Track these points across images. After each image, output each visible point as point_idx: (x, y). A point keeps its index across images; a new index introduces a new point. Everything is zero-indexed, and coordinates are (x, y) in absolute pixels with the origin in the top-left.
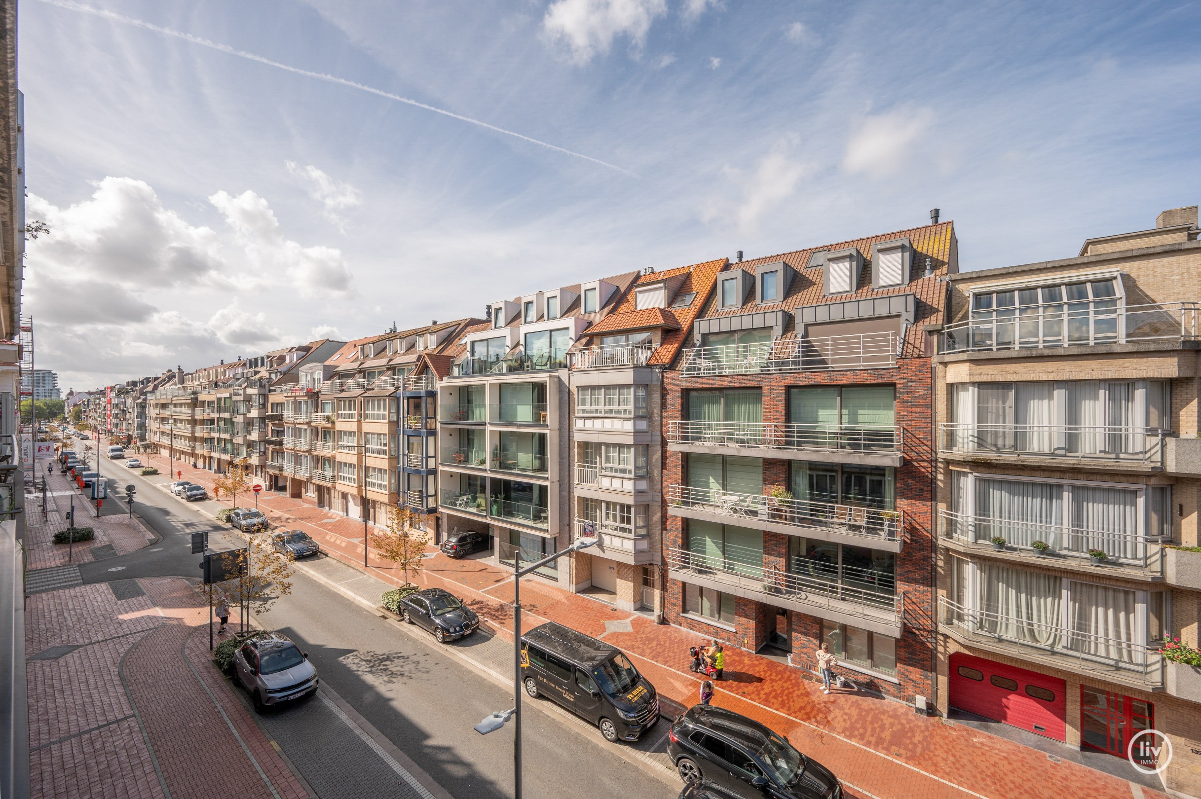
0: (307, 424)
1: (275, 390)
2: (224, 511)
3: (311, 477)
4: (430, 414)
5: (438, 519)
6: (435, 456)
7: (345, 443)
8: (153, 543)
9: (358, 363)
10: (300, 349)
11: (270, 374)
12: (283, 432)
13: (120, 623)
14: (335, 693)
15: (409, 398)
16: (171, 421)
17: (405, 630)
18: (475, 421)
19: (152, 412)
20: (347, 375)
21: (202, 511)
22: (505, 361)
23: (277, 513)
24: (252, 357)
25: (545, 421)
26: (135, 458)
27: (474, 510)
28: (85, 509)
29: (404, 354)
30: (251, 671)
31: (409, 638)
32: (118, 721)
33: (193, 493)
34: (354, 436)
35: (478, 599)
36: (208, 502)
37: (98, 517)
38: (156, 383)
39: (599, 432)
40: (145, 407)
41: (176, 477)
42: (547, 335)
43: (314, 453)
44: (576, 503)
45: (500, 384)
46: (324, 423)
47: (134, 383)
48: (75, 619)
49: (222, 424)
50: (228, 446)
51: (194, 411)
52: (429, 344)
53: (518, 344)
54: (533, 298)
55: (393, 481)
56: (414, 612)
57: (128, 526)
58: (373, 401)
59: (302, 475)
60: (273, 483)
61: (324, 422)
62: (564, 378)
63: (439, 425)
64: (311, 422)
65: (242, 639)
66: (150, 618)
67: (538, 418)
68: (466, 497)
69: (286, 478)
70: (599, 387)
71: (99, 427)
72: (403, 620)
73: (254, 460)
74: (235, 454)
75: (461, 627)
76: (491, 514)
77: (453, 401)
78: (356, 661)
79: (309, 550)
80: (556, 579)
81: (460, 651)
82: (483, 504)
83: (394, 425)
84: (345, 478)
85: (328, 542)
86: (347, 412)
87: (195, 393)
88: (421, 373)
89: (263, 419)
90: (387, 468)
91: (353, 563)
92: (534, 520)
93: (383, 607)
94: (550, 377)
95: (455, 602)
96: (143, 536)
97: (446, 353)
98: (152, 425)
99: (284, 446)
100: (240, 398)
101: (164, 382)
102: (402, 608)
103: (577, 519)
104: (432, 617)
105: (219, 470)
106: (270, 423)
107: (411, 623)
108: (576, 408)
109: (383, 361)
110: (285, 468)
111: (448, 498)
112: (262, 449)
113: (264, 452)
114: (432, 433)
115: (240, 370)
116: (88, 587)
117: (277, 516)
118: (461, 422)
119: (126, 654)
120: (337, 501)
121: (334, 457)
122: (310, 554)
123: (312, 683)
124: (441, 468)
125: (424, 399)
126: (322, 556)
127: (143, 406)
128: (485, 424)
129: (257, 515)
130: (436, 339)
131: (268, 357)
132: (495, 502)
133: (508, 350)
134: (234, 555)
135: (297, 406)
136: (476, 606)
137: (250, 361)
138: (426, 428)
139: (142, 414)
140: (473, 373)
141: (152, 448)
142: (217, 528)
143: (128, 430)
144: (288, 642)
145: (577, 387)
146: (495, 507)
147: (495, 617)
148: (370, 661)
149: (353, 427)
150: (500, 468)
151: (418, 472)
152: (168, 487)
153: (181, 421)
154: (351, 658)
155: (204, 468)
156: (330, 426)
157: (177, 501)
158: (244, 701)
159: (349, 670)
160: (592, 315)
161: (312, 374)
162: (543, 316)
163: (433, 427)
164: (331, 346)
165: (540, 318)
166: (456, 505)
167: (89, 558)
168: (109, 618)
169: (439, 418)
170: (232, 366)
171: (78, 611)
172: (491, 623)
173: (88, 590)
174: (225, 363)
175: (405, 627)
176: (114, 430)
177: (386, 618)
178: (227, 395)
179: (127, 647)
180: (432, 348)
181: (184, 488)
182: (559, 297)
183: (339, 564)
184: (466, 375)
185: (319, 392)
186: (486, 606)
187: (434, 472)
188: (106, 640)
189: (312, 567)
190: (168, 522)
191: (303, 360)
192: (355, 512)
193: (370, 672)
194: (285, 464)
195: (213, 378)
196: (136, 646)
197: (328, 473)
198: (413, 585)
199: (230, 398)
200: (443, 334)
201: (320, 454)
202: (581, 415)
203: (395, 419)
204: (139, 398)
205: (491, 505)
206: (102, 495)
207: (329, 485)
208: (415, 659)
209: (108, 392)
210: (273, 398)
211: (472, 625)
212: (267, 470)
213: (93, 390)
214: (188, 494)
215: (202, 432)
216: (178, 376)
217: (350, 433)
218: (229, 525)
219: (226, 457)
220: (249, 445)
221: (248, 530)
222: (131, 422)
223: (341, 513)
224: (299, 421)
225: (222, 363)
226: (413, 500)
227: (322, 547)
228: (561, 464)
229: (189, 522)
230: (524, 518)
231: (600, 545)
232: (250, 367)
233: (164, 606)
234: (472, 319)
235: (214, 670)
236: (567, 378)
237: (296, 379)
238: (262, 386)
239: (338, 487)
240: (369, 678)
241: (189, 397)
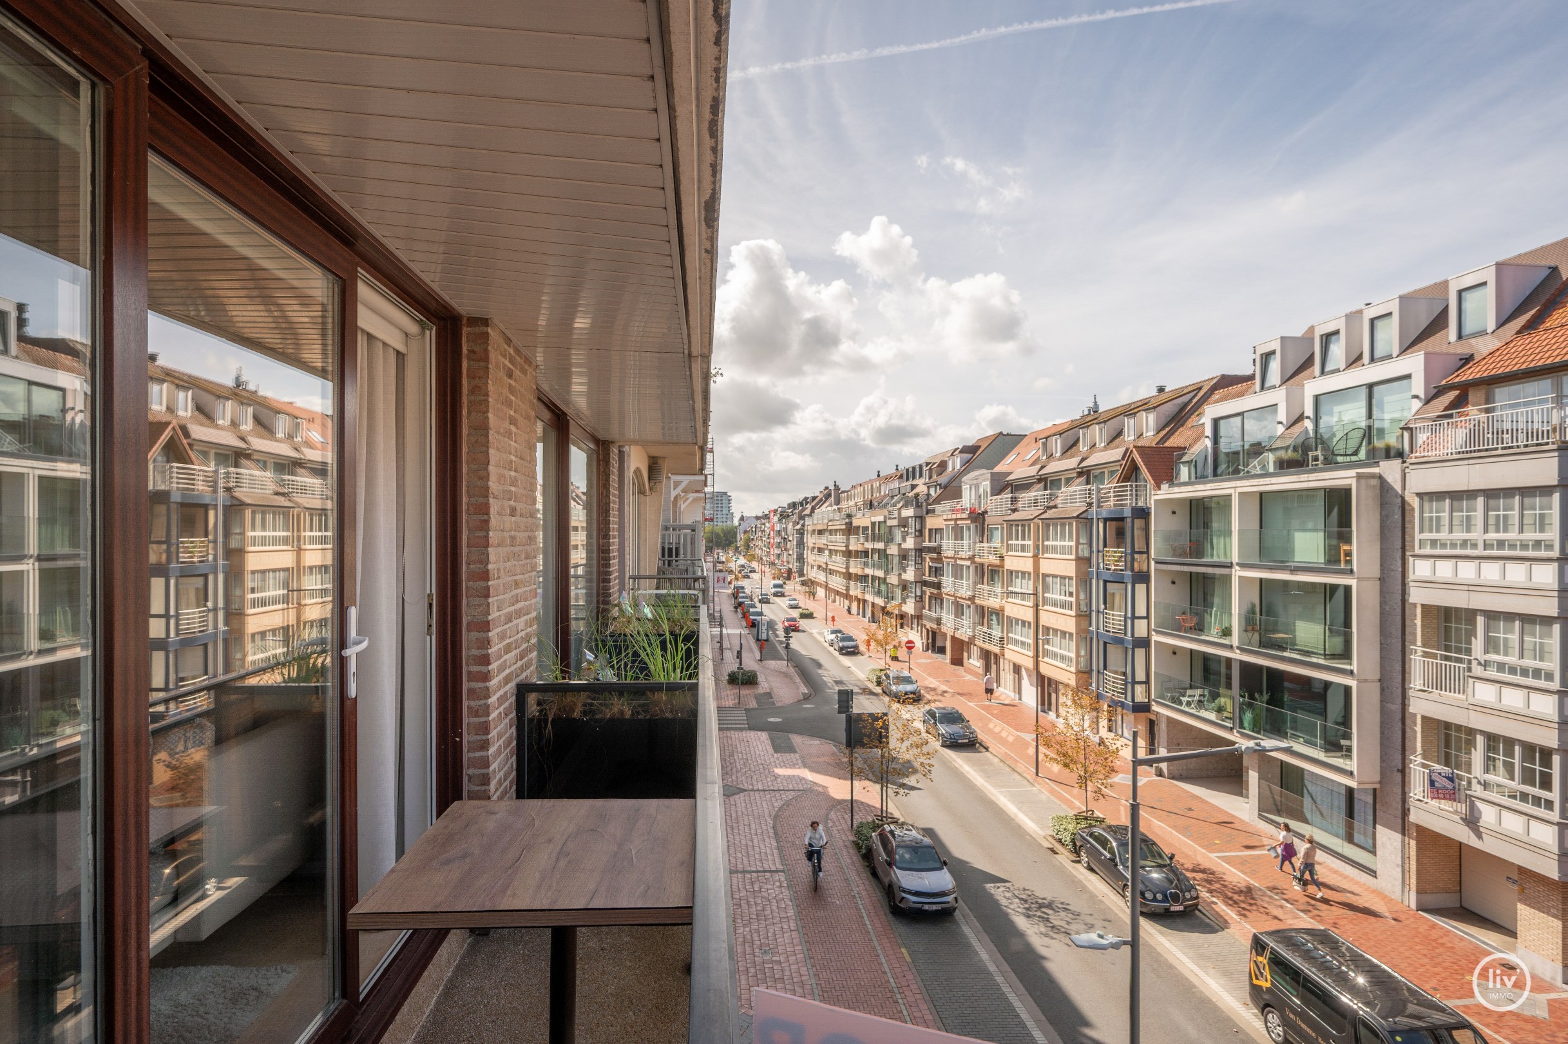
0: (969, 559)
1: (933, 511)
2: (875, 670)
3: (974, 637)
4: (1139, 545)
5: (1152, 724)
6: (1148, 617)
7: (1018, 590)
8: (806, 698)
9: (1038, 467)
10: (966, 450)
11: (928, 488)
12: (941, 569)
13: (776, 777)
14: (977, 924)
15: (1106, 520)
16: (827, 552)
17: (1080, 877)
18: (1215, 559)
19: (810, 540)
20: (1022, 486)
21: (853, 669)
22: (1270, 450)
23: (932, 682)
24: (909, 465)
25: (1349, 562)
26: (794, 597)
27: (1212, 716)
28: (751, 650)
29: (1105, 448)
30: (886, 861)
31: (1084, 889)
32: (771, 872)
33: (846, 644)
34: (1029, 579)
35: (1205, 864)
36: (859, 657)
37: (761, 660)
38: (813, 504)
39: (1470, 587)
40: (802, 534)
41: (830, 622)
42: (1364, 393)
43: (978, 601)
44: (1418, 728)
45: (1261, 494)
46: (992, 559)
47: (793, 505)
48: (742, 763)
49: (876, 557)
50: (883, 587)
51: (848, 540)
52: (1148, 426)
53: (1301, 418)
54: (1341, 325)
55: (1083, 653)
56: (1093, 853)
57: (786, 675)
58: (1055, 525)
59: (964, 634)
60: (930, 641)
61: (990, 557)
62: (1394, 478)
63: (1153, 563)
64: (974, 556)
65: (880, 823)
66: (801, 779)
67: (1335, 558)
68: (1198, 692)
69: (945, 635)
70: (1471, 494)
71: (764, 558)
72: (1079, 862)
73: (909, 608)
74: (889, 598)
75: (1165, 896)
76: (1242, 726)
77: (1179, 523)
78: (1008, 895)
79: (965, 737)
80: (1373, 873)
81: (1161, 933)
82: (1229, 708)
83: (1083, 562)
84: (1016, 642)
85: (990, 732)
86: (1020, 542)
87: (849, 516)
88: (1126, 478)
89: (920, 551)
90: (1073, 631)
91: (1021, 767)
92: (1327, 751)
93: (1053, 837)
94: (1359, 477)
95: (1161, 857)
96: (798, 688)
97: (1171, 442)
98: (810, 557)
99: (944, 590)
100: (895, 522)
101: (822, 502)
102: (1078, 844)
103: (1419, 760)
104: (1121, 867)
105: (873, 620)
106: (927, 556)
107: (1091, 869)
108: (1418, 536)
109: (1072, 463)
110: (944, 621)
111: (1168, 690)
112: (918, 594)
113: (921, 597)
114: (1142, 577)
115: (896, 484)
116: (752, 734)
117: (932, 686)
118: (1188, 560)
119: (780, 809)
120: (1007, 676)
121: (1002, 609)
122: (966, 743)
123: (950, 898)
124: (1155, 638)
125: (1129, 520)
126: (982, 749)
127: (801, 533)
128: (1230, 566)
129: (908, 680)
130: (1157, 419)
131: (927, 464)
132: (1250, 705)
133: (1280, 430)
134: (874, 717)
135: (958, 533)
136: (1199, 876)
137: (907, 470)
138: (1132, 570)
139: (801, 544)
140: (1215, 474)
141: (810, 585)
142: (867, 692)
143: (788, 562)
144: (927, 840)
145: (1419, 495)
146: (1248, 716)
147: (1231, 902)
148: (1026, 901)
149: (1027, 565)
150: (1260, 646)
151: (1119, 641)
152: (821, 634)
153: (836, 551)
154: (1002, 889)
155: (858, 614)
156: (997, 562)
157: (829, 652)
158: (879, 894)
159: (996, 903)
160: (1473, 341)
161: (977, 487)
162: (1360, 357)
163: (1145, 568)
164: (1005, 442)
165: (1355, 361)
166: (1180, 703)
167: (753, 704)
168: (767, 769)
169: (1152, 555)
170: (888, 479)
171: (745, 756)
172: (1222, 907)
173: (752, 735)
174: (882, 475)
175: (1080, 872)
176: (776, 561)
177: (1056, 853)
178: (881, 519)
179: (780, 803)
180: (1150, 435)
181: (837, 637)
182: (1396, 317)
183: (1001, 764)
184: (1200, 478)
185: (985, 512)
186: (1220, 880)
187: (1144, 643)
188: (764, 791)
189: (968, 761)
190: (820, 676)
191: (968, 466)
192: (1030, 695)
193: (1024, 914)
194: (944, 615)
195: (868, 496)
196: (787, 804)
197: (997, 633)
198: (1098, 814)
199: (885, 522)
200: (1170, 409)
201: (986, 603)
202: (1428, 551)
203: (1086, 554)
204: (798, 523)
205: (1242, 711)
206: (764, 637)
207: (996, 650)
208: (1089, 920)
209: (772, 516)
210: (932, 522)
211: (1185, 899)
212: (924, 622)
213: (760, 514)
214: (841, 644)
215: (856, 567)
216: (834, 494)
217: (1023, 573)
218: (878, 690)
219: (880, 601)
220: (904, 586)
221: (897, 697)
222: (791, 552)
223: (1012, 694)
224: (962, 554)
225: (879, 476)
226: (1112, 684)
227: (982, 736)
228: (1384, 648)
229: (839, 679)
230: (1307, 742)
231: (1472, 821)
232: (907, 480)
233: (812, 770)
234: (1223, 377)
235: (853, 851)
236: (1398, 476)
237: (957, 495)
238: (918, 506)
239: (1008, 654)
240: (1021, 922)
241: (844, 522)
